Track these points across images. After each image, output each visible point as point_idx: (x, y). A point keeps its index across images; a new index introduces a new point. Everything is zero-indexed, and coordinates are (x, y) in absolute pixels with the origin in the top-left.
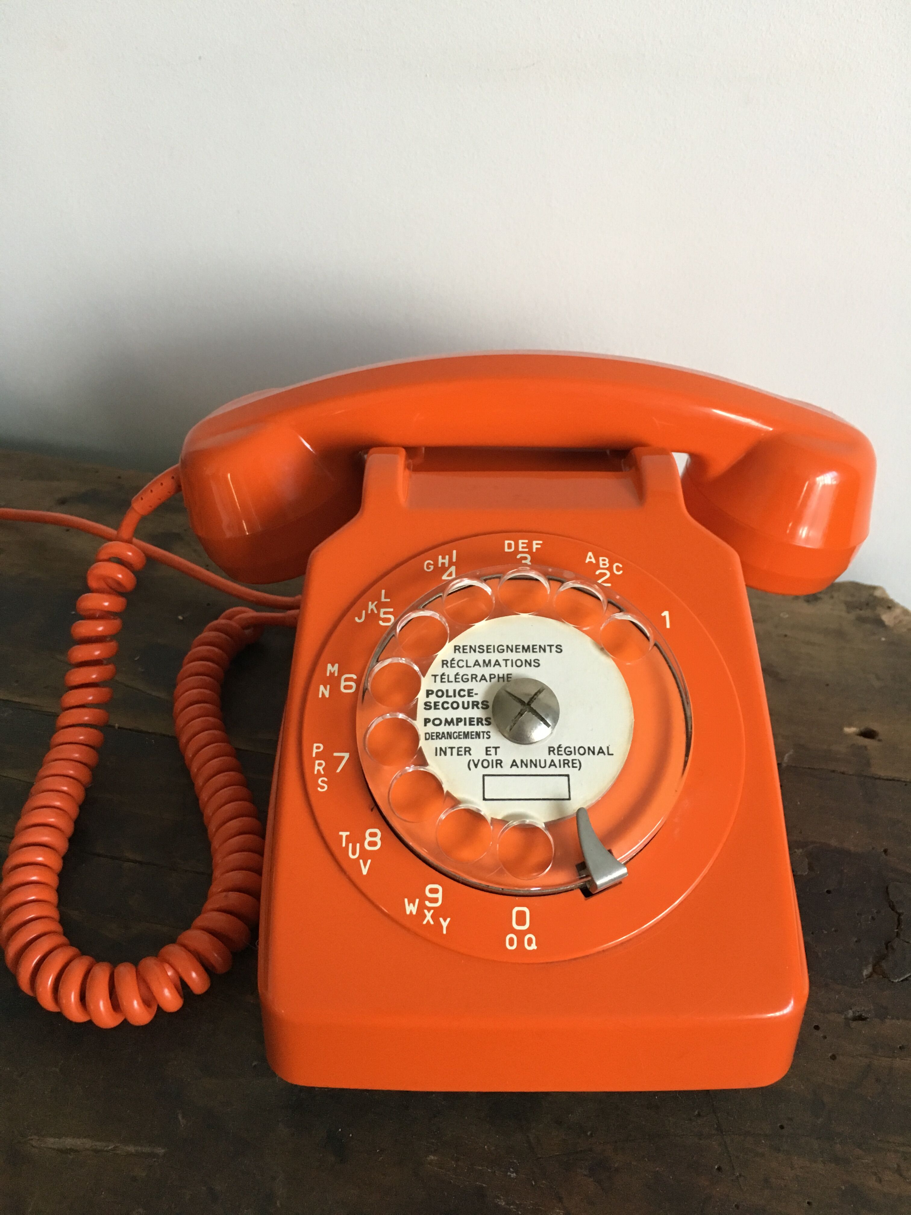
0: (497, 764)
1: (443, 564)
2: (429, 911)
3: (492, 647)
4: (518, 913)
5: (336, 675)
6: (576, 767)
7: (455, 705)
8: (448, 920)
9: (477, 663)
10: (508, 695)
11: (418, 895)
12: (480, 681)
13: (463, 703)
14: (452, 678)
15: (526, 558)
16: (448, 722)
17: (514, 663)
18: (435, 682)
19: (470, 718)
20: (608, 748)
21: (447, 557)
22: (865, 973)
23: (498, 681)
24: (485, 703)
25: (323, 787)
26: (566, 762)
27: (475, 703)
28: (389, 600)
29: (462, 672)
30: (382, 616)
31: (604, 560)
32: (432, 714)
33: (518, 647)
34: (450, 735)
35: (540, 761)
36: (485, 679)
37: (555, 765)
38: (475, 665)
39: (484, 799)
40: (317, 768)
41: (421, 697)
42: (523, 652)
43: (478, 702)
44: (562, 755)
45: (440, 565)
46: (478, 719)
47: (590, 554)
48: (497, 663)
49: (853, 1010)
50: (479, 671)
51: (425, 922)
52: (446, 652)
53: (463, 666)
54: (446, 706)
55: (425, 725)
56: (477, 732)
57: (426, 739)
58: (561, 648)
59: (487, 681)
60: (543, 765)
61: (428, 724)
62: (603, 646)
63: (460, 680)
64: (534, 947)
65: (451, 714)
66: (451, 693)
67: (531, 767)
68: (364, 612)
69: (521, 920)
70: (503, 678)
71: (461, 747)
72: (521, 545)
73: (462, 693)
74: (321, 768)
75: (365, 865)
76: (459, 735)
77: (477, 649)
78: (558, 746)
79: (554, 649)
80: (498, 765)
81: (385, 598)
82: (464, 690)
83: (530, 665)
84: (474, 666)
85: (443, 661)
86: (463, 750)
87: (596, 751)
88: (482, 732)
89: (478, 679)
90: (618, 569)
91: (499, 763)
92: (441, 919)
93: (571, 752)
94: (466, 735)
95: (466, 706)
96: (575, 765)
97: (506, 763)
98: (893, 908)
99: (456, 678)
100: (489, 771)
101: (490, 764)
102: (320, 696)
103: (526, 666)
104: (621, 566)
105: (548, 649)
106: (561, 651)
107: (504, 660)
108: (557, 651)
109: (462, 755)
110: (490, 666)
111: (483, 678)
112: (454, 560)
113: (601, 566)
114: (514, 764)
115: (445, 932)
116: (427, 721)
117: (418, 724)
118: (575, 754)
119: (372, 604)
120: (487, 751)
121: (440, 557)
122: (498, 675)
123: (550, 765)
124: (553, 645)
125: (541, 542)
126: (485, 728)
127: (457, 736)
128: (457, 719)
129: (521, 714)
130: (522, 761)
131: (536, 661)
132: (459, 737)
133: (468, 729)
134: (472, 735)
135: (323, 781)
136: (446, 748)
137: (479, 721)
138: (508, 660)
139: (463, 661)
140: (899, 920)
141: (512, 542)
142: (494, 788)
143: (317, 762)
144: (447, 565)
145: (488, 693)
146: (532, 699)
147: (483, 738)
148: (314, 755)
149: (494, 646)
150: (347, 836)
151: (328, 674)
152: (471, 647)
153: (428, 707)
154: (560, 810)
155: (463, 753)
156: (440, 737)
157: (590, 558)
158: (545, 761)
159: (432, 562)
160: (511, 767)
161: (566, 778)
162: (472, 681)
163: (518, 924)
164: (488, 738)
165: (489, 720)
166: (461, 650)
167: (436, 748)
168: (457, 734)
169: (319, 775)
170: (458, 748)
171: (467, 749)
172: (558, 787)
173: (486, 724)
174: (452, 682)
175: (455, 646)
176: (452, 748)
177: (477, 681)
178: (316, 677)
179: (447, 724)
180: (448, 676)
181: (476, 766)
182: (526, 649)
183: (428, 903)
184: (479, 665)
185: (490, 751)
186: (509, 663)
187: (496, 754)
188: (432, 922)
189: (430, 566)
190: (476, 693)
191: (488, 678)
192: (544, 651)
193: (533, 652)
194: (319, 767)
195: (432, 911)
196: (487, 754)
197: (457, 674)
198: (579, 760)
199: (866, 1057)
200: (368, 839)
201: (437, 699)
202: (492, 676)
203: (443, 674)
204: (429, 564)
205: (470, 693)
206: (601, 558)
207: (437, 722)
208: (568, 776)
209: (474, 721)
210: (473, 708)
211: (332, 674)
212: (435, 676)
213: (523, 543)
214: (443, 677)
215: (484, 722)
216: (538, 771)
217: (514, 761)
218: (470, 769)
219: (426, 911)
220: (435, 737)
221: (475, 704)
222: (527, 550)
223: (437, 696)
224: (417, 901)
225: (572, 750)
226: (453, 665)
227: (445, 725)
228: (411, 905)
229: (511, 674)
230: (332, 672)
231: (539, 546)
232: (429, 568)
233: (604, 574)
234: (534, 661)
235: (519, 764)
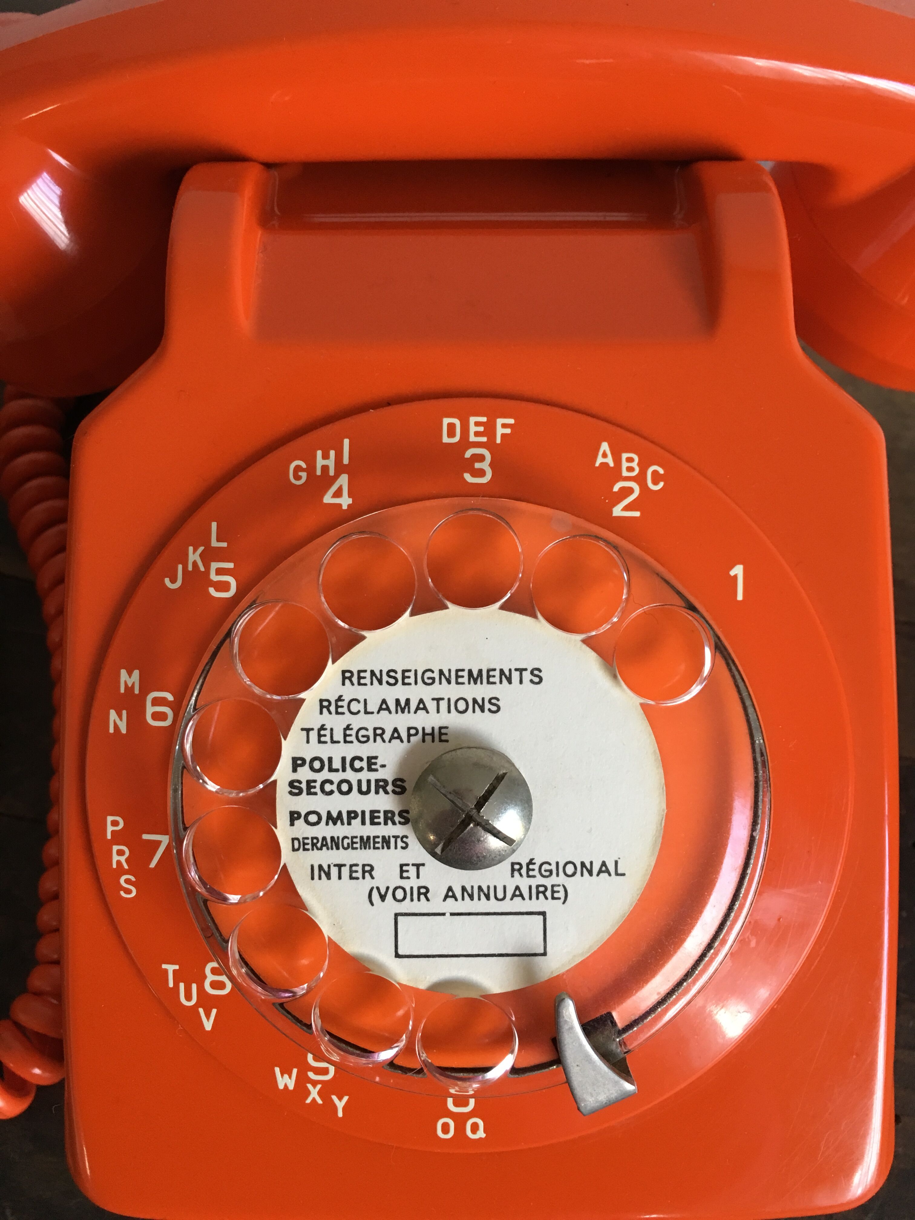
0: (419, 894)
1: (325, 468)
2: (314, 1086)
3: (412, 674)
5: (137, 691)
6: (559, 898)
7: (345, 787)
8: (346, 1098)
9: (384, 706)
11: (296, 1063)
12: (390, 742)
13: (360, 782)
14: (338, 736)
15: (481, 458)
16: (333, 819)
17: (452, 706)
18: (308, 742)
19: (372, 812)
20: (616, 863)
21: (332, 453)
23: (423, 741)
24: (399, 783)
25: (129, 892)
26: (542, 889)
27: (381, 783)
28: (224, 545)
29: (357, 722)
30: (214, 577)
31: (630, 460)
32: (304, 803)
33: (460, 673)
34: (335, 843)
35: (495, 887)
36: (399, 737)
37: (521, 895)
38: (381, 709)
39: (397, 955)
40: (115, 858)
41: (283, 770)
42: (469, 683)
43: (385, 781)
44: (534, 876)
45: (319, 473)
46: (386, 812)
47: (605, 446)
48: (422, 706)
50: (388, 722)
51: (308, 1101)
52: (327, 683)
53: (359, 712)
54: (328, 787)
55: (292, 824)
56: (384, 837)
57: (294, 850)
58: (541, 674)
59: (402, 741)
60: (500, 895)
61: (296, 822)
63: (353, 738)
64: (481, 1134)
65: (338, 804)
66: (337, 764)
67: (479, 899)
68: (180, 567)
69: (461, 1098)
70: (432, 734)
71: (357, 865)
72: (473, 429)
73: (357, 764)
74: (123, 859)
75: (208, 1016)
76: (353, 843)
77: (385, 678)
78: (528, 861)
79: (527, 676)
80: (422, 897)
81: (218, 540)
82: (361, 759)
83: (482, 708)
84: (378, 712)
85: (321, 701)
86: (359, 869)
87: (596, 869)
88: (393, 837)
89: (387, 736)
90: (655, 478)
91: (424, 892)
92: (334, 1098)
93: (551, 871)
94: (366, 843)
95: (364, 788)
97: (438, 891)
99: (345, 735)
100: (407, 906)
101: (407, 895)
102: (111, 730)
103: (474, 711)
104: (661, 471)
105: (515, 676)
106: (541, 680)
107: (433, 699)
108: (531, 681)
109: (357, 878)
110: (409, 712)
111: (396, 734)
112: (346, 461)
113: (625, 473)
114: (450, 894)
115: (340, 1114)
116: (294, 816)
117: (279, 823)
118: (558, 875)
119: (195, 551)
120: (402, 871)
121: (319, 453)
122: (423, 729)
123: (514, 895)
124: (526, 670)
125: (511, 421)
126: (398, 830)
127: (348, 844)
128: (349, 813)
130: (464, 889)
131: (493, 701)
132: (351, 846)
133: (369, 831)
134: (375, 843)
135: (127, 881)
136: (329, 866)
137: (389, 816)
138: (443, 699)
139: (359, 702)
141: (457, 422)
142: (415, 936)
143: (115, 848)
144: (332, 473)
145: (404, 763)
146: (483, 800)
147: (396, 848)
148: (109, 836)
149: (416, 671)
150: (175, 971)
151: (122, 690)
152: (373, 673)
153: (297, 791)
154: (529, 972)
155: (359, 875)
156: (319, 845)
157: (604, 454)
158: (505, 887)
159: (304, 465)
160: (445, 900)
161: (541, 918)
162: (375, 741)
163: (457, 1104)
164: (402, 848)
165: (405, 814)
166: (355, 679)
167: (312, 867)
168: (349, 841)
169: (120, 870)
170: (351, 866)
171: (367, 868)
172: (526, 933)
173: (400, 823)
174: (338, 742)
175: (344, 672)
176: (340, 866)
177: (384, 741)
178: (101, 695)
179: (330, 822)
180: (332, 730)
181: (383, 898)
182: (475, 678)
183: (311, 1075)
184: (388, 709)
185: (407, 871)
186: (443, 705)
187: (418, 877)
188: (320, 1101)
189: (300, 474)
190: (383, 764)
191: (404, 735)
192: (509, 680)
193: (489, 682)
194: (119, 857)
195: (319, 1086)
196: (402, 877)
197: (348, 728)
198: (564, 887)
200: (210, 978)
201: (312, 776)
202: (413, 732)
203: (323, 728)
204: (298, 468)
205: (371, 761)
206: (625, 456)
207: (313, 818)
208: (543, 914)
209: (379, 817)
210: (377, 792)
211: (129, 689)
212: (308, 730)
213: (477, 424)
214: (322, 732)
215: (397, 819)
217: (450, 889)
218: (372, 904)
219: (310, 1086)
220: (309, 847)
221: (381, 785)
222: (484, 439)
223: (312, 768)
224: (295, 1071)
225: (553, 867)
226: (340, 710)
227: (327, 824)
228: (286, 1076)
229: (446, 728)
230: (130, 685)
231: (508, 431)
232: (298, 478)
233: (629, 491)
234: (490, 702)
235: (458, 894)
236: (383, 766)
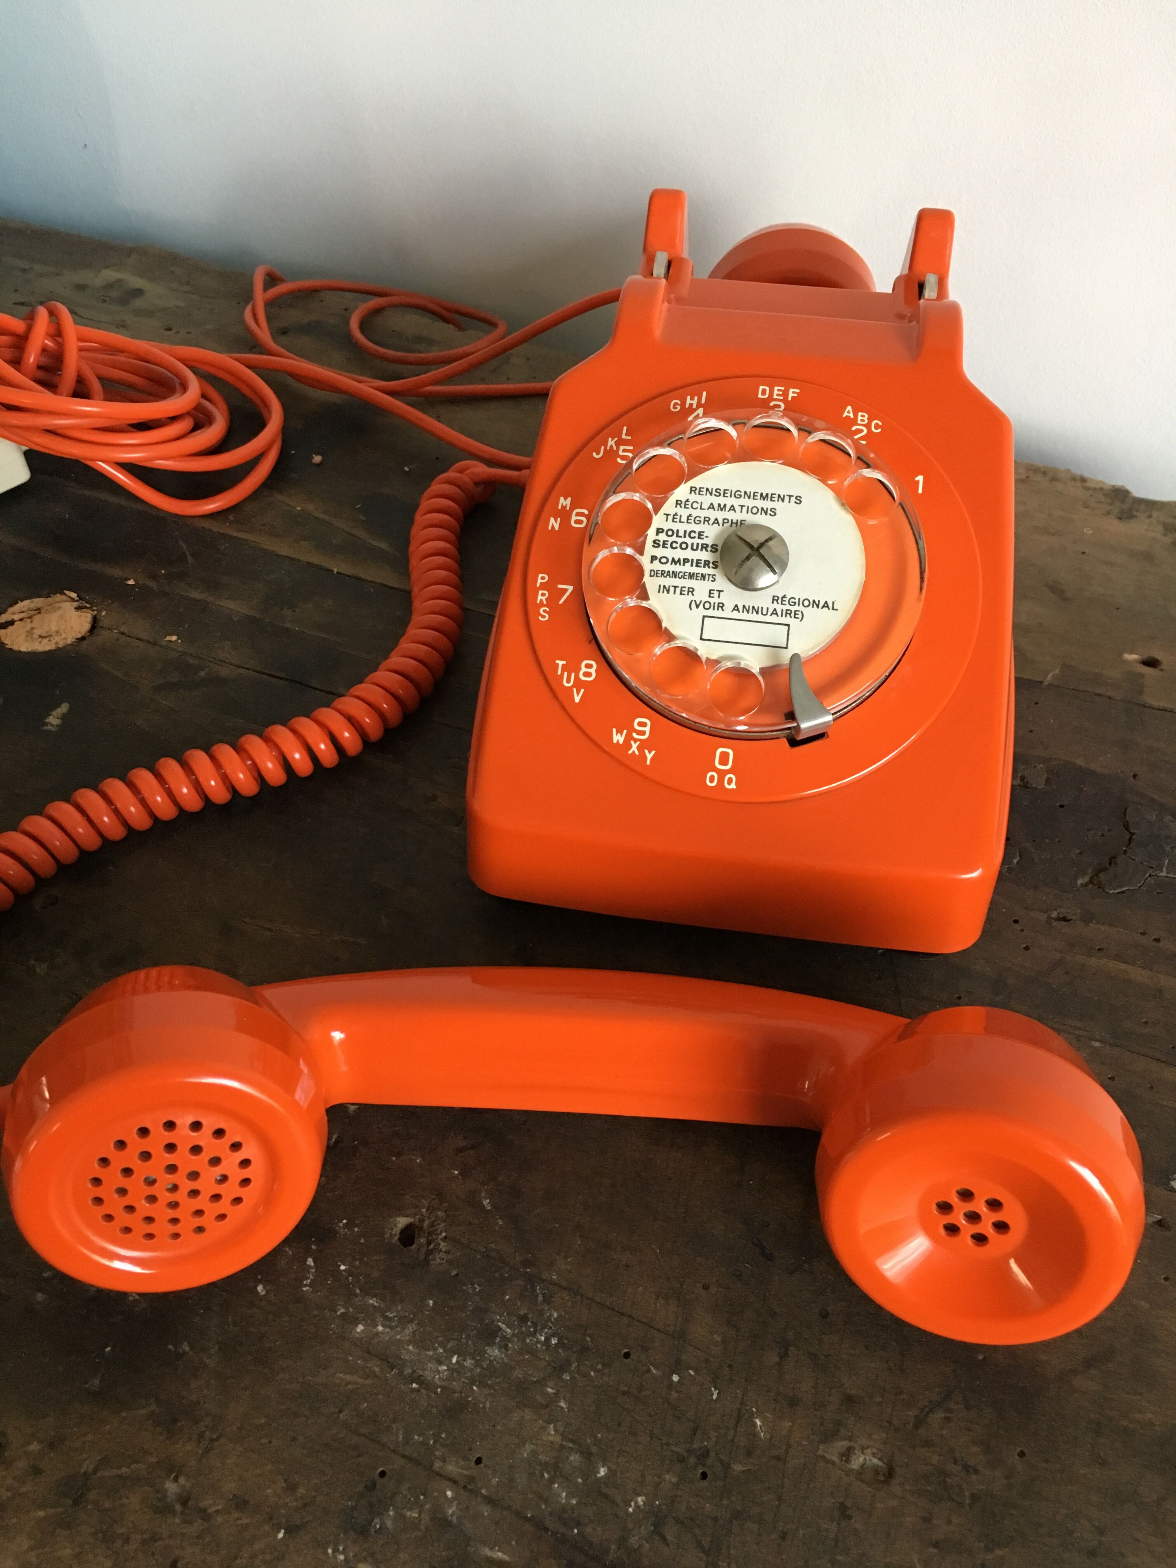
0: (718, 607)
1: (691, 405)
2: (635, 742)
3: (729, 492)
4: (722, 753)
5: (568, 508)
6: (798, 618)
7: (684, 546)
8: (653, 752)
9: (711, 507)
10: (737, 540)
11: (626, 725)
12: (712, 525)
13: (693, 544)
14: (684, 519)
15: (779, 406)
16: (675, 562)
17: (750, 510)
18: (667, 521)
19: (698, 560)
20: (833, 603)
21: (696, 398)
22: (1080, 881)
23: (731, 526)
24: (715, 546)
25: (544, 617)
26: (789, 612)
27: (705, 546)
28: (629, 438)
29: (695, 513)
30: (621, 453)
31: (862, 416)
32: (660, 552)
33: (756, 494)
34: (675, 574)
35: (762, 608)
36: (718, 523)
37: (777, 614)
38: (709, 508)
39: (702, 639)
40: (540, 597)
41: (651, 534)
42: (760, 499)
43: (707, 545)
44: (785, 604)
45: (687, 406)
46: (705, 561)
47: (849, 408)
48: (732, 508)
49: (1058, 911)
50: (713, 514)
51: (630, 752)
52: (682, 492)
53: (697, 508)
54: (674, 545)
55: (652, 562)
56: (702, 574)
57: (651, 576)
58: (801, 499)
59: (719, 525)
60: (765, 612)
61: (654, 561)
62: (844, 502)
63: (692, 521)
64: (733, 786)
65: (679, 554)
66: (681, 533)
67: (752, 613)
68: (603, 448)
69: (724, 759)
70: (737, 523)
71: (685, 587)
72: (776, 392)
73: (693, 535)
74: (544, 598)
75: (578, 693)
76: (685, 575)
77: (714, 492)
78: (782, 596)
79: (793, 499)
80: (720, 608)
81: (626, 435)
82: (695, 532)
83: (766, 513)
84: (708, 509)
85: (677, 501)
86: (686, 590)
87: (821, 605)
88: (708, 574)
89: (711, 522)
90: (877, 426)
91: (721, 606)
92: (646, 751)
93: (795, 603)
94: (692, 576)
95: (695, 547)
96: (797, 616)
97: (729, 606)
98: (1127, 828)
99: (688, 519)
100: (710, 612)
101: (712, 606)
102: (550, 528)
103: (761, 514)
104: (880, 423)
105: (787, 499)
106: (801, 502)
107: (739, 506)
108: (795, 502)
109: (684, 594)
110: (725, 511)
111: (716, 521)
112: (703, 401)
113: (859, 422)
114: (736, 608)
115: (648, 763)
116: (653, 558)
117: (644, 560)
118: (799, 605)
119: (612, 440)
120: (710, 593)
121: (689, 398)
122: (732, 520)
123: (772, 613)
124: (793, 496)
125: (798, 391)
126: (711, 571)
128: (684, 559)
129: (748, 558)
130: (744, 607)
131: (773, 510)
132: (683, 577)
133: (694, 570)
134: (697, 576)
135: (545, 611)
136: (669, 587)
137: (707, 563)
138: (744, 506)
139: (698, 503)
140: (1130, 840)
141: (767, 389)
142: (713, 629)
143: (541, 592)
144: (694, 407)
145: (718, 537)
146: (762, 545)
147: (708, 580)
148: (538, 585)
149: (731, 491)
150: (563, 665)
151: (560, 508)
152: (707, 490)
153: (657, 545)
154: (776, 657)
155: (686, 593)
156: (665, 575)
157: (848, 412)
158: (768, 608)
159: (679, 402)
160: (732, 611)
161: (787, 627)
162: (704, 523)
163: (721, 763)
164: (712, 581)
165: (716, 564)
166: (697, 492)
167: (660, 586)
168: (683, 574)
169: (542, 604)
170: (682, 588)
171: (691, 590)
172: (777, 635)
173: (713, 568)
174: (683, 522)
175: (691, 488)
176: (675, 587)
177: (709, 524)
178: (546, 509)
179: (673, 563)
180: (681, 516)
181: (697, 606)
182: (764, 497)
183: (635, 735)
184: (713, 508)
185: (713, 594)
186: (745, 509)
187: (719, 597)
188: (637, 753)
189: (677, 406)
190: (707, 535)
191: (721, 522)
192: (783, 500)
193: (771, 500)
194: (542, 597)
195: (638, 743)
196: (710, 596)
197: (690, 515)
198: (802, 612)
199: (1061, 952)
200: (584, 669)
201: (666, 538)
202: (726, 521)
203: (676, 514)
204: (676, 404)
205: (700, 535)
206: (860, 414)
207: (664, 560)
208: (788, 625)
209: (701, 563)
210: (702, 550)
211: (564, 507)
212: (667, 515)
213: (778, 390)
214: (675, 517)
215: (711, 565)
216: (760, 617)
217: (736, 606)
218: (691, 609)
219: (632, 742)
220: (660, 575)
221: (705, 547)
222: (782, 398)
223: (667, 535)
224: (625, 732)
225: (797, 601)
226: (687, 506)
227: (671, 564)
228: (619, 735)
229: (745, 520)
230: (564, 505)
231: (795, 395)
232: (675, 407)
233: (861, 431)
234: (771, 510)
235: (741, 610)
236: (707, 537)
